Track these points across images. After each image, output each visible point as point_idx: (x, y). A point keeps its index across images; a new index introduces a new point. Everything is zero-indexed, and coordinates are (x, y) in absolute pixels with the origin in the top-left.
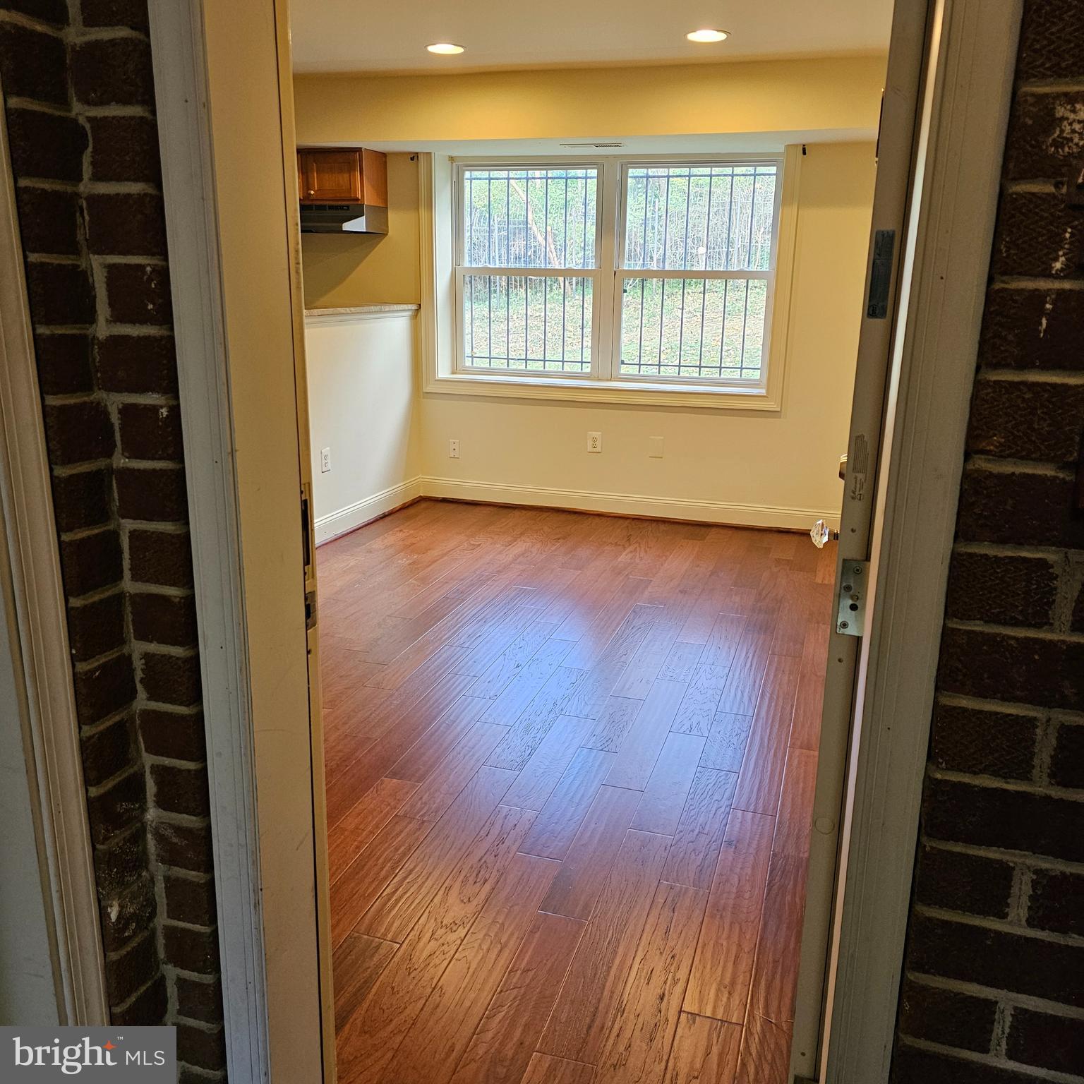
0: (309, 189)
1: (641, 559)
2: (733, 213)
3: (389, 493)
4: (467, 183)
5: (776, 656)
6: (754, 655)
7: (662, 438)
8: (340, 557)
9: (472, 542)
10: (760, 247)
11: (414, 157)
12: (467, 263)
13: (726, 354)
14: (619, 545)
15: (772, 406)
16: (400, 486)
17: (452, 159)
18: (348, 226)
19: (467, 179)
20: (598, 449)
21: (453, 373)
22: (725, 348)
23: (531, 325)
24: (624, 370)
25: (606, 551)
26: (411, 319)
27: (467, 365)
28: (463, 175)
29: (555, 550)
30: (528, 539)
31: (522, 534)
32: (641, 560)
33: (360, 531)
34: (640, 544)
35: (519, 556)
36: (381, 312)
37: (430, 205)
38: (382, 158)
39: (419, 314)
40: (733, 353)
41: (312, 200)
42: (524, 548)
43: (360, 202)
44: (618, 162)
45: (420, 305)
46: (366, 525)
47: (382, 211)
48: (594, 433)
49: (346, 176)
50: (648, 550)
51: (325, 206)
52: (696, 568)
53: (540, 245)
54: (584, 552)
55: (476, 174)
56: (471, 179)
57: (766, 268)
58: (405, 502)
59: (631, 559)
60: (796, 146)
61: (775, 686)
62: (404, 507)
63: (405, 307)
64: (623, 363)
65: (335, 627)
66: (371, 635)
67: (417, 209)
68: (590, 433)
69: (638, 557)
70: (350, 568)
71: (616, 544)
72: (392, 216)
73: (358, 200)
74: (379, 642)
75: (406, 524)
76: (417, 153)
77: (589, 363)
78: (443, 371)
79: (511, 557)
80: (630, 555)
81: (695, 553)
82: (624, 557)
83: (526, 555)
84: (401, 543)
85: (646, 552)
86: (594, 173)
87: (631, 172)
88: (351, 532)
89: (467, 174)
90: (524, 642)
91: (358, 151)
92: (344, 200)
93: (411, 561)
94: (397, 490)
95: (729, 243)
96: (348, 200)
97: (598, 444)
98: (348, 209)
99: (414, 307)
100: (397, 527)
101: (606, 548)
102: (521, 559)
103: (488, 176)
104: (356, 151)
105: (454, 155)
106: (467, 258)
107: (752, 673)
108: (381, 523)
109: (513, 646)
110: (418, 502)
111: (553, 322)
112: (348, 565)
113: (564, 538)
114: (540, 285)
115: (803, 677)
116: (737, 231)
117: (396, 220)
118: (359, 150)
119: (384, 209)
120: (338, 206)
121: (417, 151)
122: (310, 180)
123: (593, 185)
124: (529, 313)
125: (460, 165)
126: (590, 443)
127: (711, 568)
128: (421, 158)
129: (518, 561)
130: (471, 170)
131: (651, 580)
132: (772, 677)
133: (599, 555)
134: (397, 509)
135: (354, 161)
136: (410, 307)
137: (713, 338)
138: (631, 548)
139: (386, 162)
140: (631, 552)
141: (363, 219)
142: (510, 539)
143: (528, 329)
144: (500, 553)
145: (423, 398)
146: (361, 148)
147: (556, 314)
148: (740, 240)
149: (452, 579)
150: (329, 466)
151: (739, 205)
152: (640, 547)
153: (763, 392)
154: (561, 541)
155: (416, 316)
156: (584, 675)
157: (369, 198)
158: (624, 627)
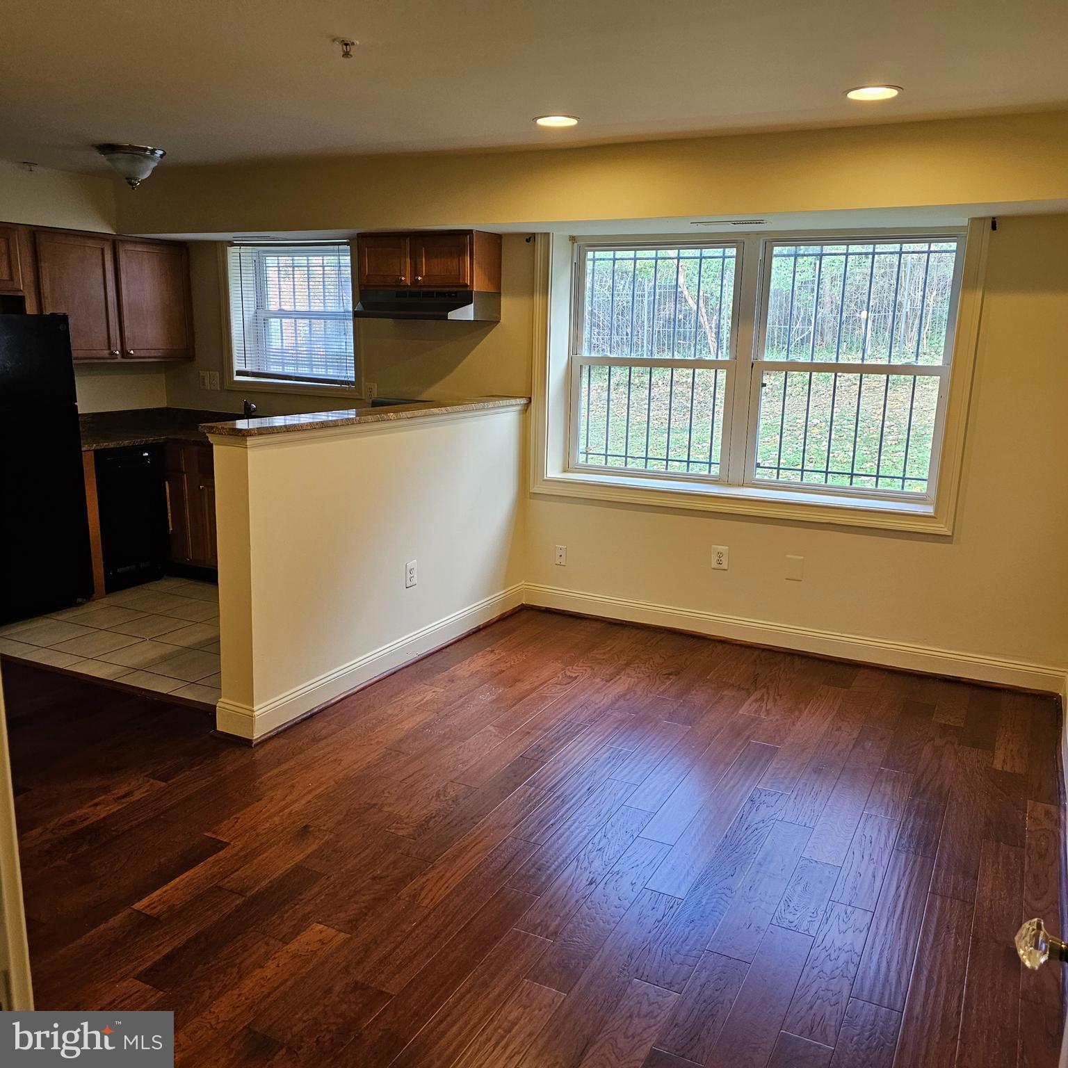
0: (417, 275)
1: (768, 712)
2: (902, 274)
3: (486, 604)
4: (589, 265)
5: (938, 897)
6: (907, 893)
7: (802, 558)
8: (417, 687)
9: (568, 674)
10: (931, 311)
11: (530, 238)
12: (586, 352)
13: (888, 430)
14: (743, 689)
15: (942, 529)
16: (499, 595)
17: (573, 239)
18: (453, 315)
19: (590, 260)
20: (725, 566)
21: (565, 471)
22: (887, 423)
23: (676, 391)
24: (760, 474)
25: (726, 698)
26: (520, 414)
27: (580, 462)
28: (585, 255)
29: (663, 692)
30: (634, 672)
31: (628, 665)
32: (768, 714)
33: (448, 650)
34: (768, 689)
35: (619, 698)
36: (483, 409)
37: (546, 291)
38: (496, 240)
39: (529, 408)
40: (895, 429)
41: (420, 286)
42: (627, 685)
43: (468, 289)
44: (761, 241)
45: (530, 398)
46: (456, 642)
47: (494, 296)
48: (719, 547)
49: (456, 261)
50: (778, 698)
51: (433, 292)
52: (837, 733)
53: (691, 309)
54: (698, 697)
55: (599, 254)
56: (594, 260)
57: (938, 362)
58: (504, 611)
59: (756, 712)
60: (984, 219)
61: (935, 957)
62: (503, 618)
63: (513, 401)
64: (758, 465)
65: (386, 795)
66: (425, 811)
67: (532, 294)
68: (714, 546)
69: (764, 709)
70: (424, 703)
71: (739, 688)
72: (506, 303)
73: (467, 286)
74: (431, 824)
75: (500, 643)
76: (534, 234)
77: (718, 464)
78: (553, 470)
79: (608, 701)
80: (755, 706)
81: (836, 708)
82: (746, 710)
83: (628, 697)
84: (489, 670)
85: (775, 700)
86: (732, 252)
87: (777, 250)
88: (437, 651)
89: (590, 255)
90: (605, 841)
91: (469, 234)
92: (453, 286)
93: (494, 697)
94: (493, 600)
95: (896, 306)
96: (456, 286)
97: (725, 560)
98: (456, 296)
99: (523, 401)
100: (489, 646)
101: (725, 693)
102: (621, 702)
103: (612, 257)
104: (466, 234)
105: (574, 234)
106: (585, 345)
107: (903, 927)
108: (473, 639)
109: (590, 846)
110: (519, 611)
111: (700, 389)
112: (423, 700)
113: (677, 674)
114: (689, 348)
115: (976, 941)
116: (906, 293)
117: (509, 306)
118: (470, 232)
119: (496, 295)
120: (445, 293)
121: (535, 232)
122: (419, 266)
123: (731, 263)
124: (675, 378)
125: (581, 245)
126: (714, 558)
127: (855, 734)
128: (538, 239)
129: (617, 706)
130: (594, 251)
131: (778, 748)
132: (931, 938)
133: (716, 703)
134: (494, 621)
135: (465, 245)
136: (519, 401)
137: (874, 411)
138: (757, 695)
139: (501, 244)
140: (756, 701)
141: (471, 307)
142: (612, 670)
143: (673, 396)
144: (598, 691)
145: (531, 498)
146: (472, 230)
147: (703, 379)
148: (909, 303)
149: (535, 728)
150: (415, 580)
151: (909, 266)
152: (768, 693)
153: (929, 510)
154: (673, 678)
155: (526, 410)
156: (675, 907)
157: (479, 283)
158: (736, 824)
